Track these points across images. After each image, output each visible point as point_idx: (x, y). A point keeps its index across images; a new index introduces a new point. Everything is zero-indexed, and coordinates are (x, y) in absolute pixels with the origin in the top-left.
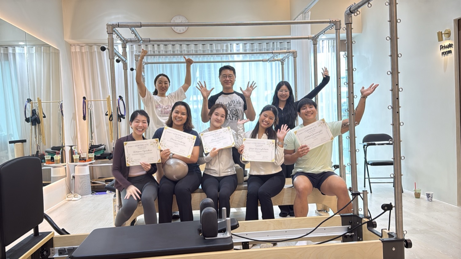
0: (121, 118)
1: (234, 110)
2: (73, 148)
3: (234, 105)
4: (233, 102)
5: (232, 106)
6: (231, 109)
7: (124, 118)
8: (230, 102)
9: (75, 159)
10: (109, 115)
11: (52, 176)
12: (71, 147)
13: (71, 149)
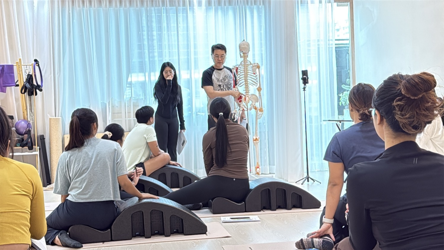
0: (37, 90)
1: (229, 84)
3: (228, 80)
4: (226, 77)
5: (227, 81)
6: (226, 84)
7: (41, 90)
8: (224, 77)
10: (20, 85)
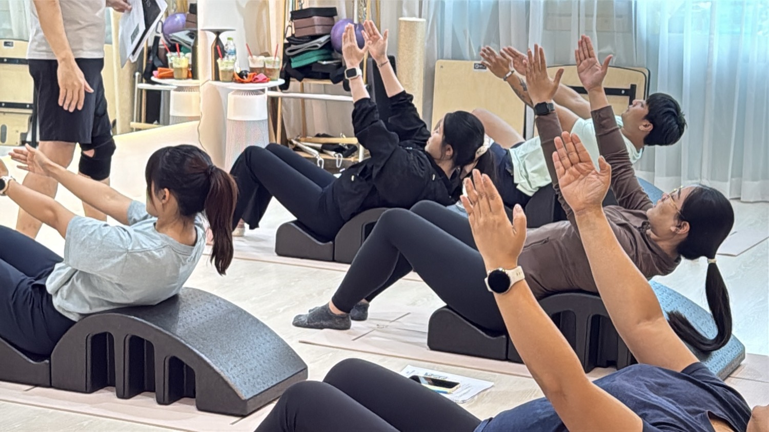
2: (221, 36)
9: (223, 71)
11: (172, 113)
12: (218, 33)
13: (218, 40)
